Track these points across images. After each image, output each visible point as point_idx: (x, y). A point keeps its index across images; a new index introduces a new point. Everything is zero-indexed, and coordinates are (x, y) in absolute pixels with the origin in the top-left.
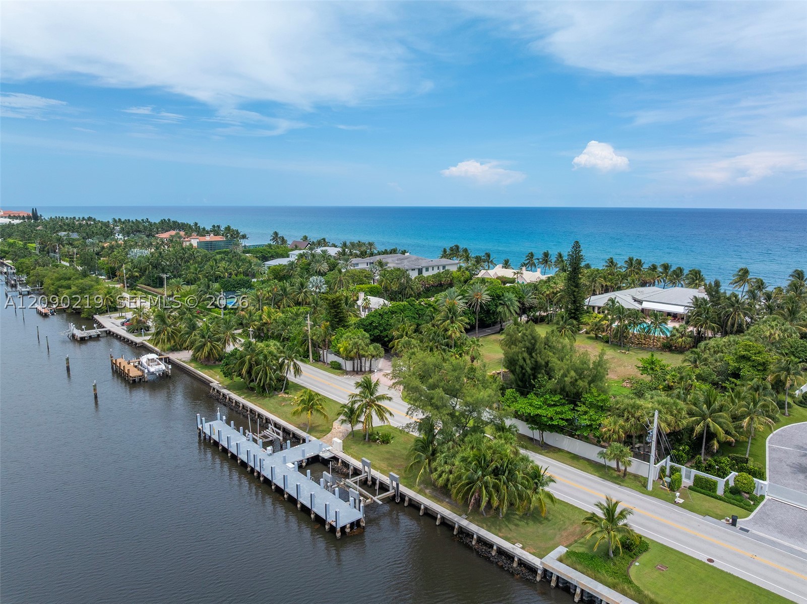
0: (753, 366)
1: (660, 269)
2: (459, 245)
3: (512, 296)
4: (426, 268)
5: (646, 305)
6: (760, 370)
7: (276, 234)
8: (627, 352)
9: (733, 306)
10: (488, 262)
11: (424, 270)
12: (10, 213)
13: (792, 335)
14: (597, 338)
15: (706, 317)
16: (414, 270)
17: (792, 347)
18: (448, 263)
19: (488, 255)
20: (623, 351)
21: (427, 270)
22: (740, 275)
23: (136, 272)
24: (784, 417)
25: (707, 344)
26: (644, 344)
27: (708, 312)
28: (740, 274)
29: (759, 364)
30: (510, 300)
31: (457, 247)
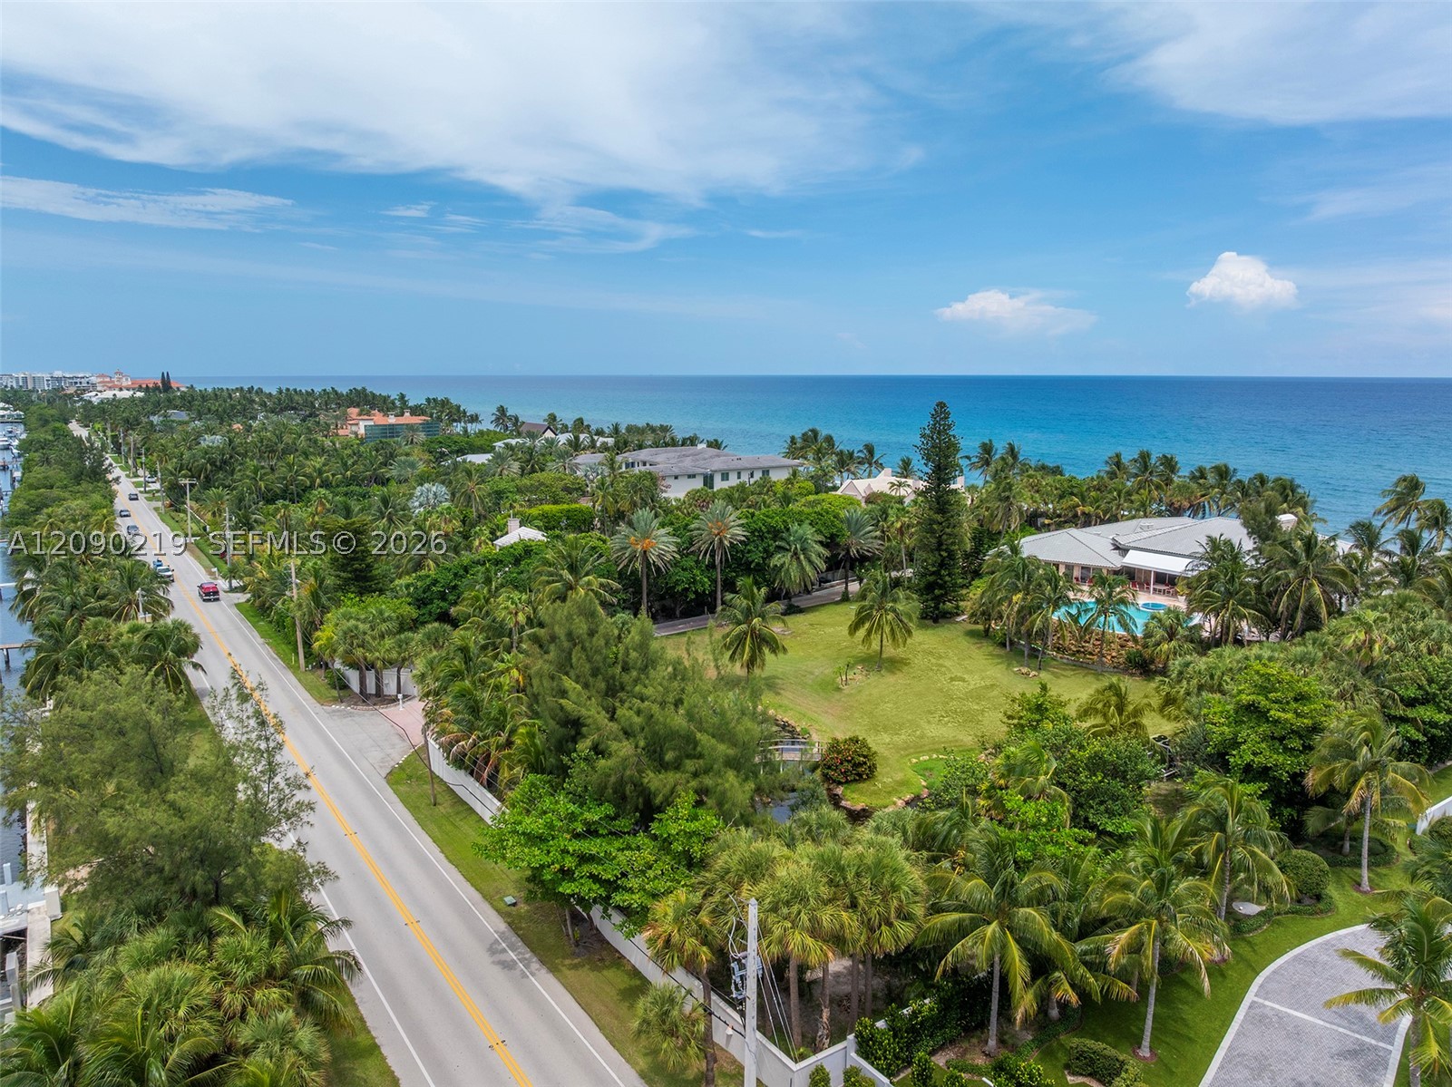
0: (1273, 738)
1: (1212, 479)
2: (818, 429)
3: (808, 531)
4: (723, 474)
5: (1135, 559)
6: (1292, 749)
7: (502, 410)
8: (1034, 673)
9: (1294, 562)
10: (870, 464)
11: (717, 478)
12: (140, 382)
13: (1440, 648)
14: (987, 634)
15: (1227, 591)
16: (694, 476)
17: (1430, 681)
18: (778, 464)
19: (870, 449)
20: (1025, 670)
21: (725, 477)
22: (1398, 493)
23: (185, 476)
24: (1356, 894)
25: (1187, 665)
26: (1091, 654)
27: (1233, 577)
28: (1398, 489)
29: (1296, 733)
30: (803, 540)
31: (815, 432)
